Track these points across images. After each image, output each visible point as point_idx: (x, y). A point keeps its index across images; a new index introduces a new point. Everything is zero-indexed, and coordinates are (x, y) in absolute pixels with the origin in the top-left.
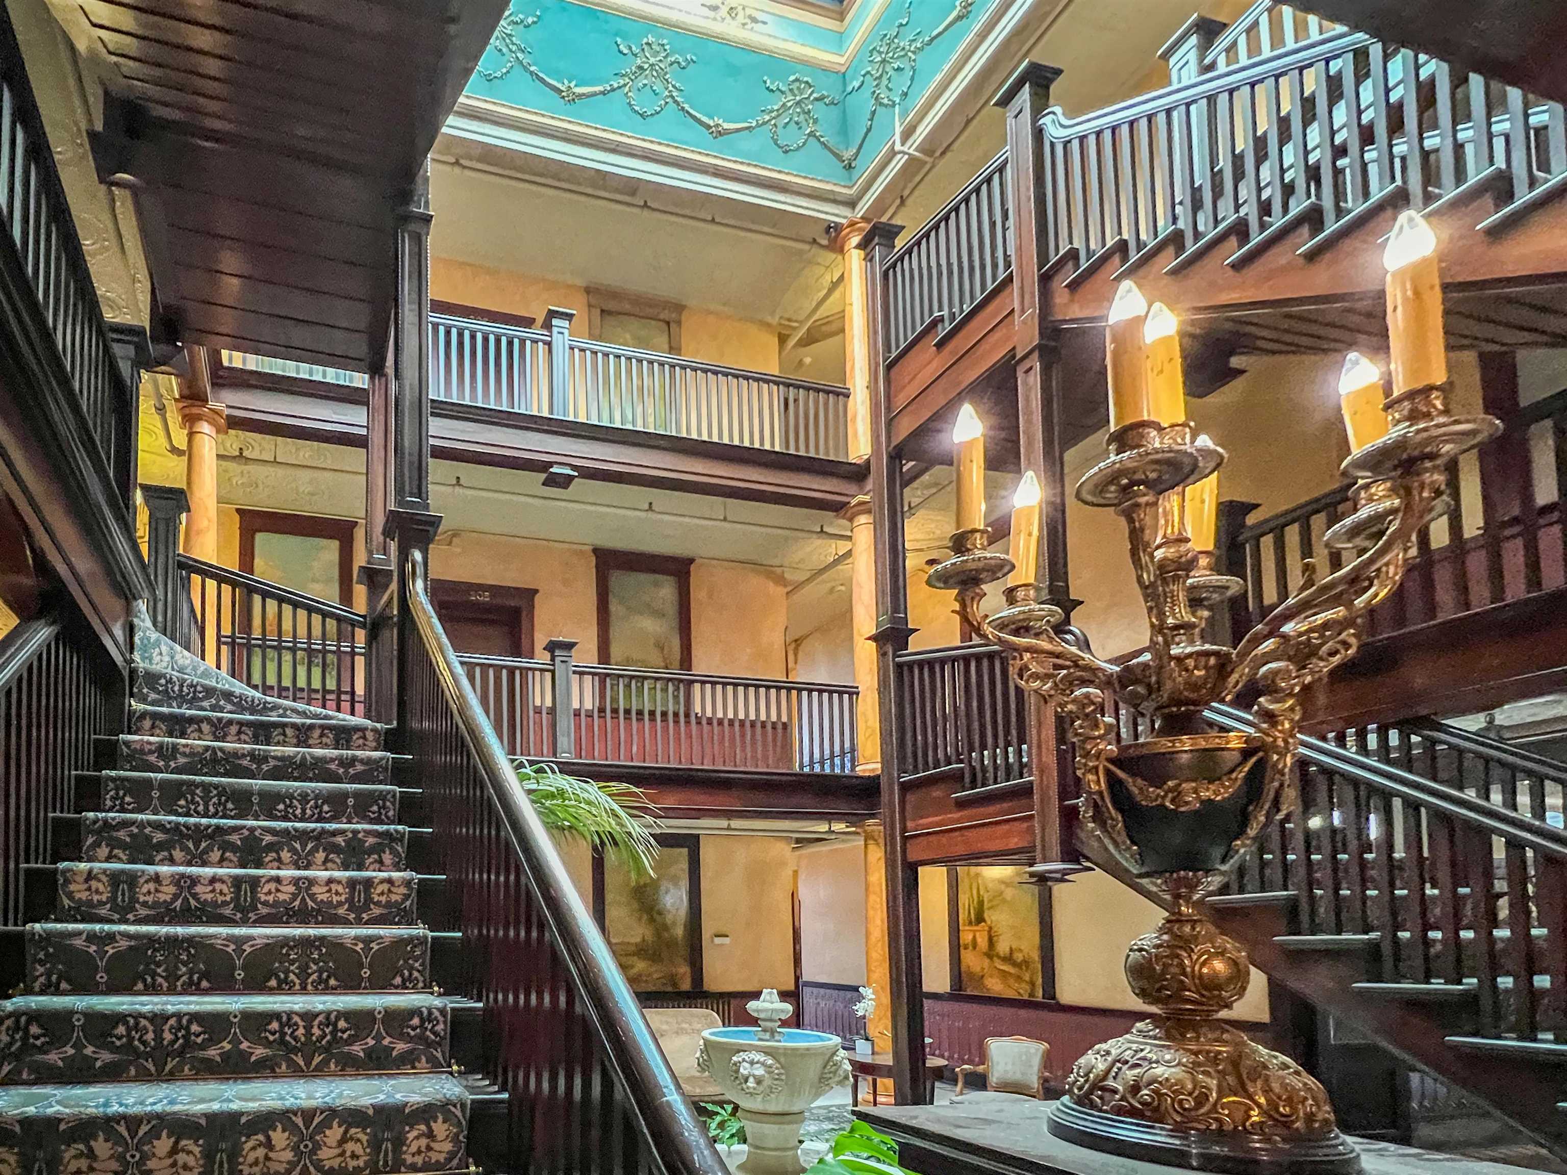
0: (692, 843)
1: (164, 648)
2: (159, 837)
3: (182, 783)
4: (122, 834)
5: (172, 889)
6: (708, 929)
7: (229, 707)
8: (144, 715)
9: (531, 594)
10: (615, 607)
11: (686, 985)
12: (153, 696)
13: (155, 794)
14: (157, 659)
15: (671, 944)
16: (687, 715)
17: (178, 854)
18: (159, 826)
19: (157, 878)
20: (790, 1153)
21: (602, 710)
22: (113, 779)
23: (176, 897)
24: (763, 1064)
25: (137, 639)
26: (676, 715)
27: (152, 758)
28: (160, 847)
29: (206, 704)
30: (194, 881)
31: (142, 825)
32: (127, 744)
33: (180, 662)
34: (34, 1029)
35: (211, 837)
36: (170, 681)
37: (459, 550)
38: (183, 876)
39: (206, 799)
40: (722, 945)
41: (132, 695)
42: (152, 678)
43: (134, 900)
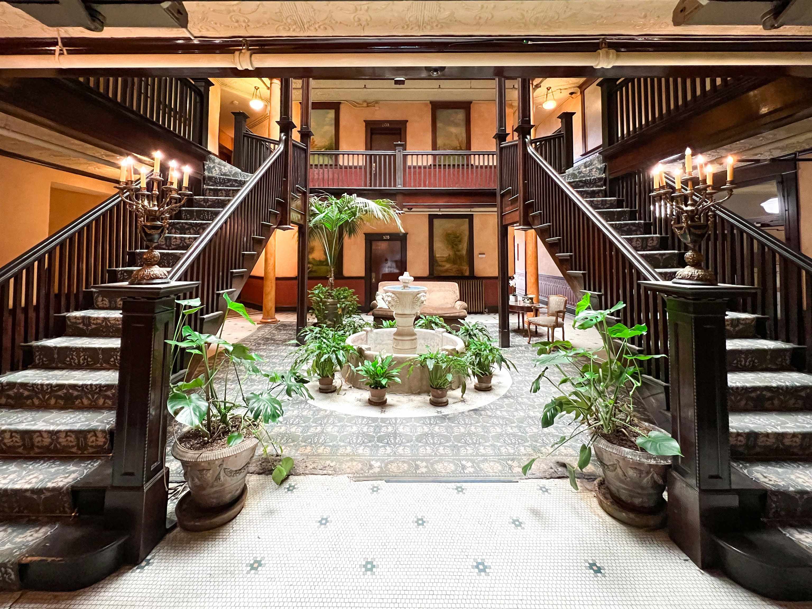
0: (470, 217)
3: (201, 210)
4: (178, 226)
5: (180, 241)
6: (476, 252)
7: (236, 184)
8: (207, 189)
9: (404, 123)
10: (439, 125)
11: (467, 274)
12: (211, 183)
13: (195, 214)
15: (461, 257)
16: (468, 165)
19: (176, 238)
21: (435, 165)
22: (184, 210)
23: (181, 243)
25: (205, 167)
26: (463, 165)
27: (202, 203)
29: (228, 184)
30: (185, 238)
32: (196, 199)
33: (224, 171)
36: (216, 178)
37: (377, 108)
38: (182, 237)
39: (208, 215)
40: (482, 258)
41: (204, 184)
42: (210, 178)
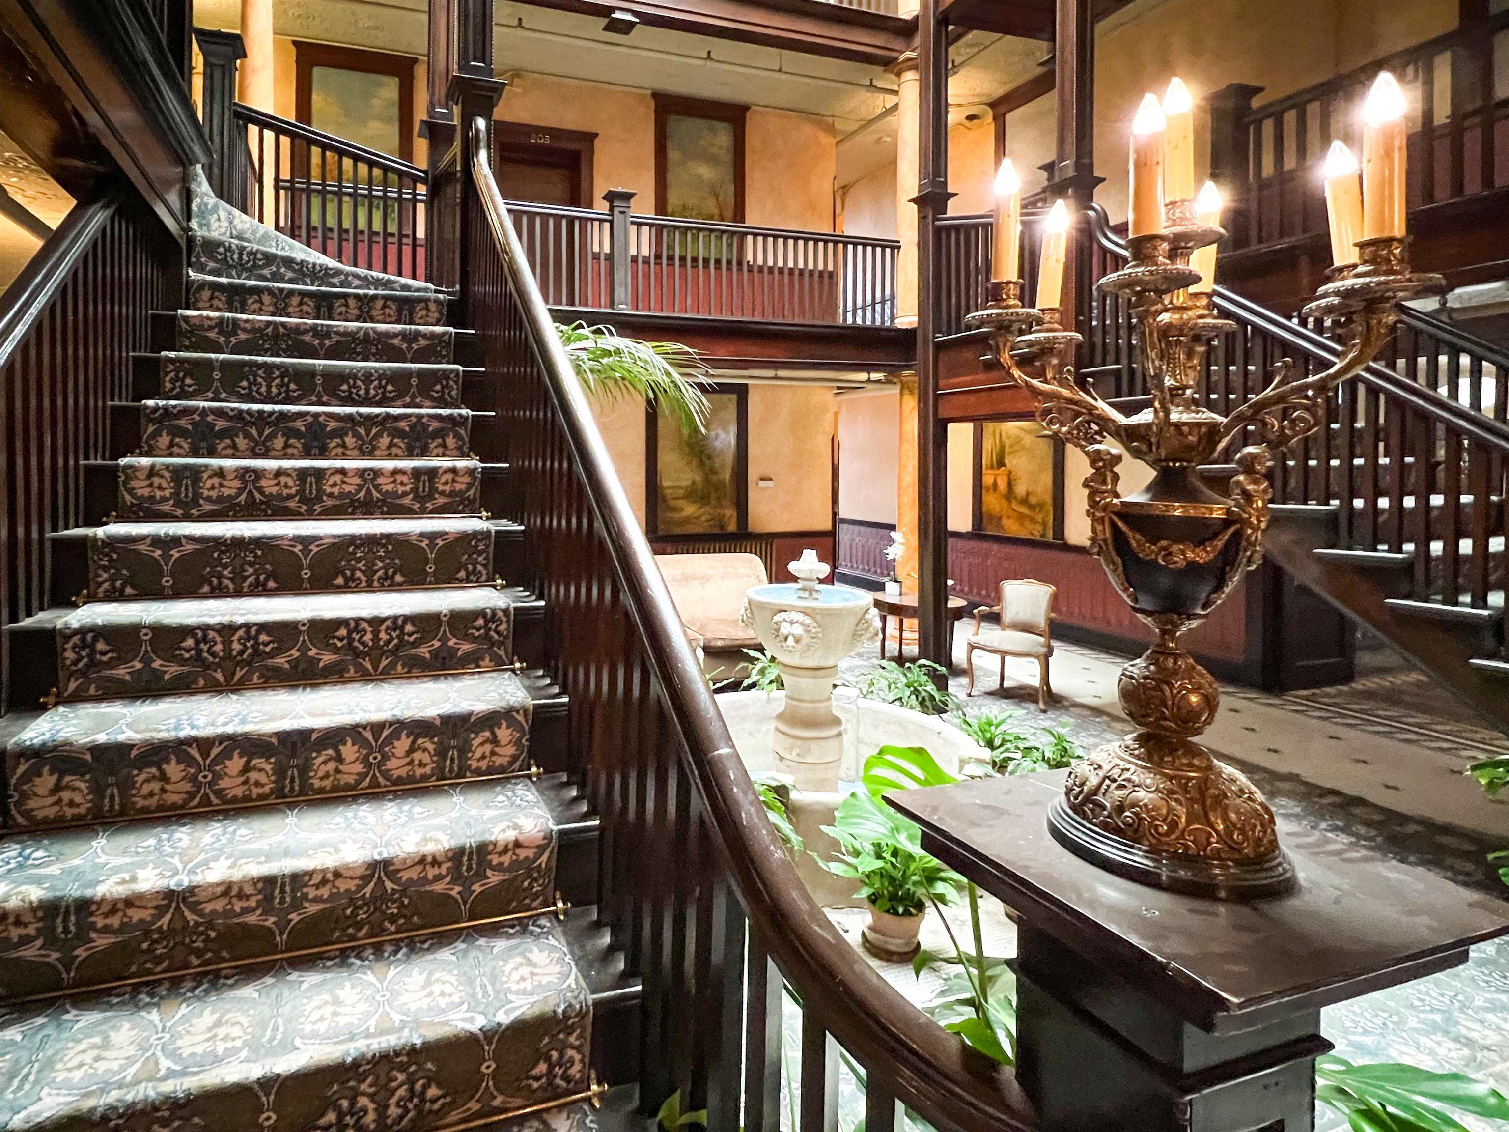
0: (741, 392)
1: (223, 214)
2: (221, 424)
3: (244, 363)
4: (183, 422)
5: (236, 484)
6: (753, 473)
7: (290, 275)
8: (203, 285)
9: (590, 138)
10: (673, 155)
11: (732, 527)
12: (212, 265)
13: (217, 375)
14: (215, 225)
15: (718, 487)
16: (740, 263)
17: (242, 442)
18: (220, 413)
19: (220, 473)
20: (825, 704)
21: (658, 257)
22: (172, 361)
23: (240, 491)
24: (802, 624)
25: (194, 207)
26: (729, 262)
27: (212, 335)
28: (224, 434)
29: (266, 272)
30: (258, 474)
31: (204, 412)
32: (186, 319)
33: (239, 227)
34: (101, 646)
35: (275, 424)
36: (229, 249)
37: (519, 90)
38: (247, 470)
39: (269, 379)
40: (767, 488)
41: (189, 265)
42: (210, 246)
43: (197, 496)
